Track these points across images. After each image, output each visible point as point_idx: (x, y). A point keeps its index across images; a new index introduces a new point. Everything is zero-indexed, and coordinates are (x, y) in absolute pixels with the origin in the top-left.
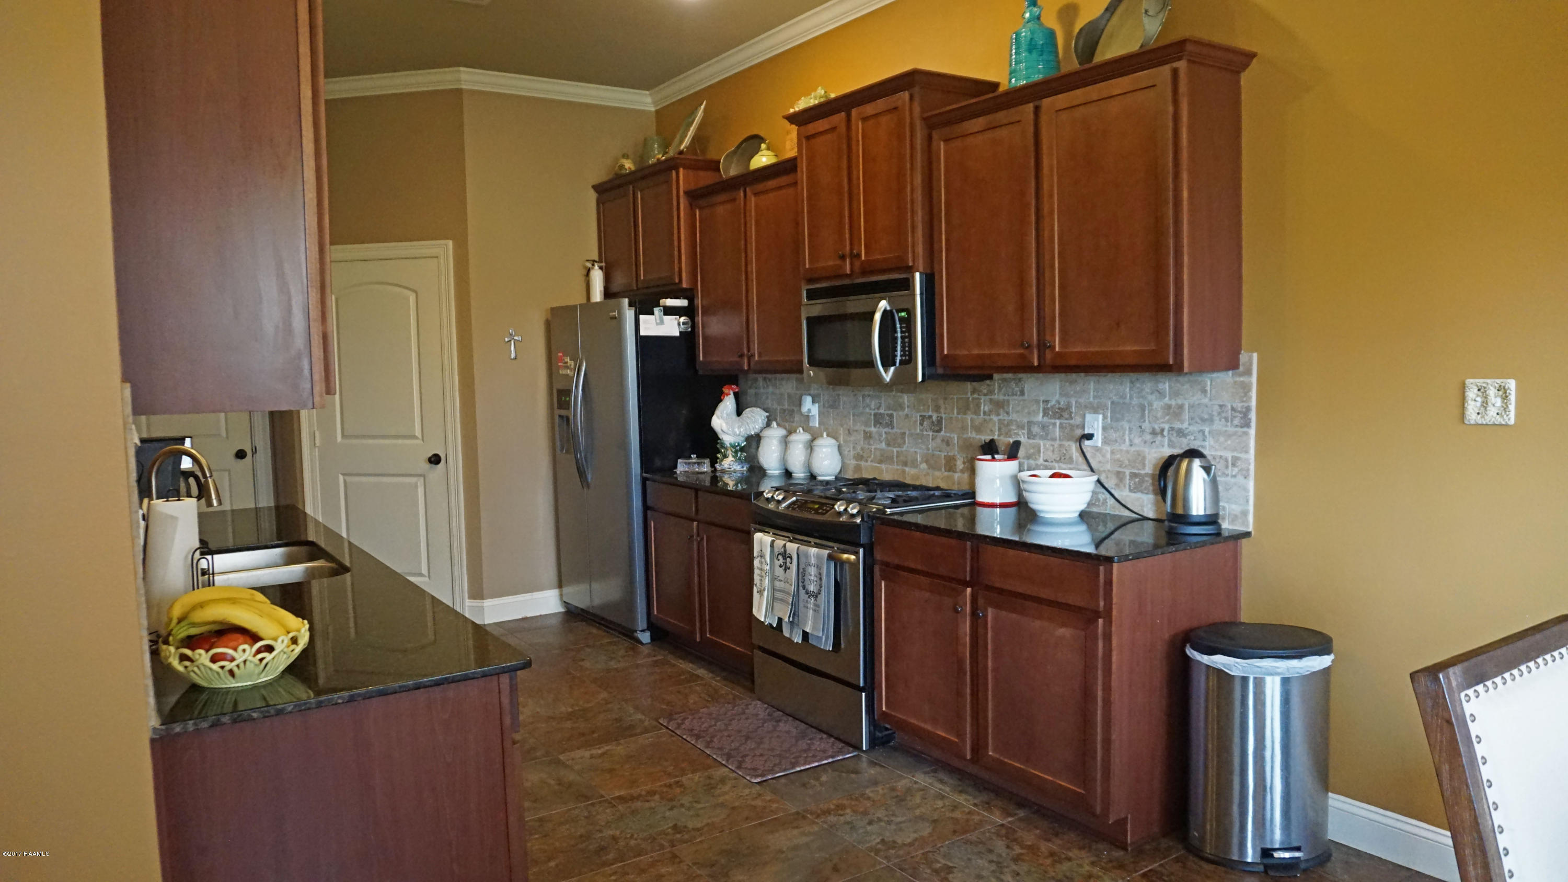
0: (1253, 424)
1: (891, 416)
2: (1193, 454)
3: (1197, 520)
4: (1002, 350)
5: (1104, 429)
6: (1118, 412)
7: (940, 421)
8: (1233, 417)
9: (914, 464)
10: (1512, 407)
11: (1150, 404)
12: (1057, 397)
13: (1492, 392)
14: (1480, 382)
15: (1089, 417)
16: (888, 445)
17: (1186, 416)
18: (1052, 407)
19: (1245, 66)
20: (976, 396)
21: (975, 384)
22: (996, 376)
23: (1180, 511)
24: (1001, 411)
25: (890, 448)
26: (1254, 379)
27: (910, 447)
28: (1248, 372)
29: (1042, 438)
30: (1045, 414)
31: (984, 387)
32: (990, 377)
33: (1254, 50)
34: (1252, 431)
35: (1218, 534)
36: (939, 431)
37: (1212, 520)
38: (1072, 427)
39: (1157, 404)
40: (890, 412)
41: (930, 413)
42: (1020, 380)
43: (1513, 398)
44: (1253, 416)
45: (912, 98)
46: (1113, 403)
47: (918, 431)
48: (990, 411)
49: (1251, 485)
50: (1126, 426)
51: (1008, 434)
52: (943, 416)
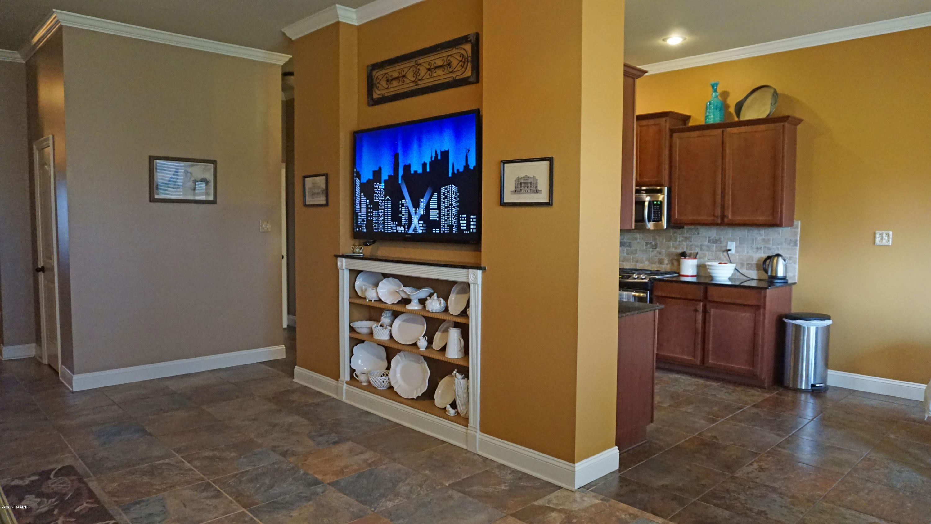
0: (798, 245)
1: (630, 242)
2: (778, 255)
3: (780, 278)
4: (703, 217)
5: (736, 247)
6: (741, 242)
7: (656, 245)
8: (790, 243)
9: (642, 262)
10: (891, 240)
11: (756, 239)
12: (715, 235)
13: (884, 235)
14: (880, 232)
15: (729, 243)
16: (628, 254)
17: (771, 242)
18: (712, 239)
19: (799, 123)
20: (675, 235)
21: (675, 230)
22: (685, 227)
23: (774, 275)
24: (688, 241)
25: (628, 256)
26: (799, 230)
27: (640, 255)
28: (797, 228)
29: (707, 251)
30: (709, 241)
31: (679, 231)
32: (683, 228)
33: (802, 118)
34: (798, 248)
35: (786, 283)
36: (656, 248)
37: (784, 278)
38: (721, 247)
39: (759, 238)
40: (629, 241)
41: (651, 241)
42: (697, 229)
43: (891, 237)
44: (798, 242)
45: (666, 121)
46: (740, 238)
47: (644, 248)
48: (682, 241)
49: (797, 266)
50: (745, 246)
51: (691, 250)
52: (658, 242)
